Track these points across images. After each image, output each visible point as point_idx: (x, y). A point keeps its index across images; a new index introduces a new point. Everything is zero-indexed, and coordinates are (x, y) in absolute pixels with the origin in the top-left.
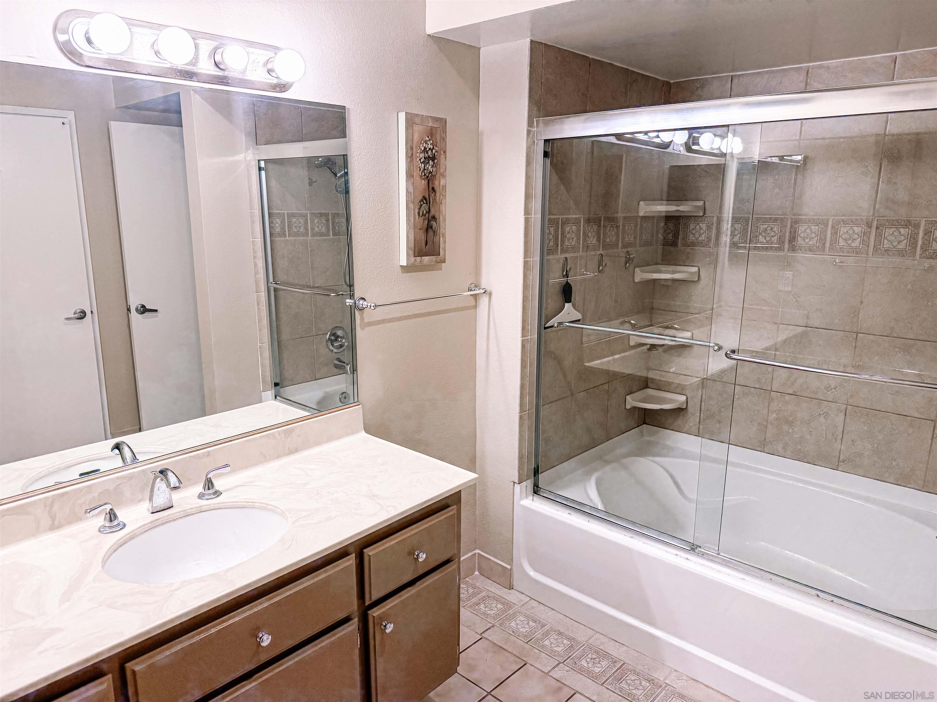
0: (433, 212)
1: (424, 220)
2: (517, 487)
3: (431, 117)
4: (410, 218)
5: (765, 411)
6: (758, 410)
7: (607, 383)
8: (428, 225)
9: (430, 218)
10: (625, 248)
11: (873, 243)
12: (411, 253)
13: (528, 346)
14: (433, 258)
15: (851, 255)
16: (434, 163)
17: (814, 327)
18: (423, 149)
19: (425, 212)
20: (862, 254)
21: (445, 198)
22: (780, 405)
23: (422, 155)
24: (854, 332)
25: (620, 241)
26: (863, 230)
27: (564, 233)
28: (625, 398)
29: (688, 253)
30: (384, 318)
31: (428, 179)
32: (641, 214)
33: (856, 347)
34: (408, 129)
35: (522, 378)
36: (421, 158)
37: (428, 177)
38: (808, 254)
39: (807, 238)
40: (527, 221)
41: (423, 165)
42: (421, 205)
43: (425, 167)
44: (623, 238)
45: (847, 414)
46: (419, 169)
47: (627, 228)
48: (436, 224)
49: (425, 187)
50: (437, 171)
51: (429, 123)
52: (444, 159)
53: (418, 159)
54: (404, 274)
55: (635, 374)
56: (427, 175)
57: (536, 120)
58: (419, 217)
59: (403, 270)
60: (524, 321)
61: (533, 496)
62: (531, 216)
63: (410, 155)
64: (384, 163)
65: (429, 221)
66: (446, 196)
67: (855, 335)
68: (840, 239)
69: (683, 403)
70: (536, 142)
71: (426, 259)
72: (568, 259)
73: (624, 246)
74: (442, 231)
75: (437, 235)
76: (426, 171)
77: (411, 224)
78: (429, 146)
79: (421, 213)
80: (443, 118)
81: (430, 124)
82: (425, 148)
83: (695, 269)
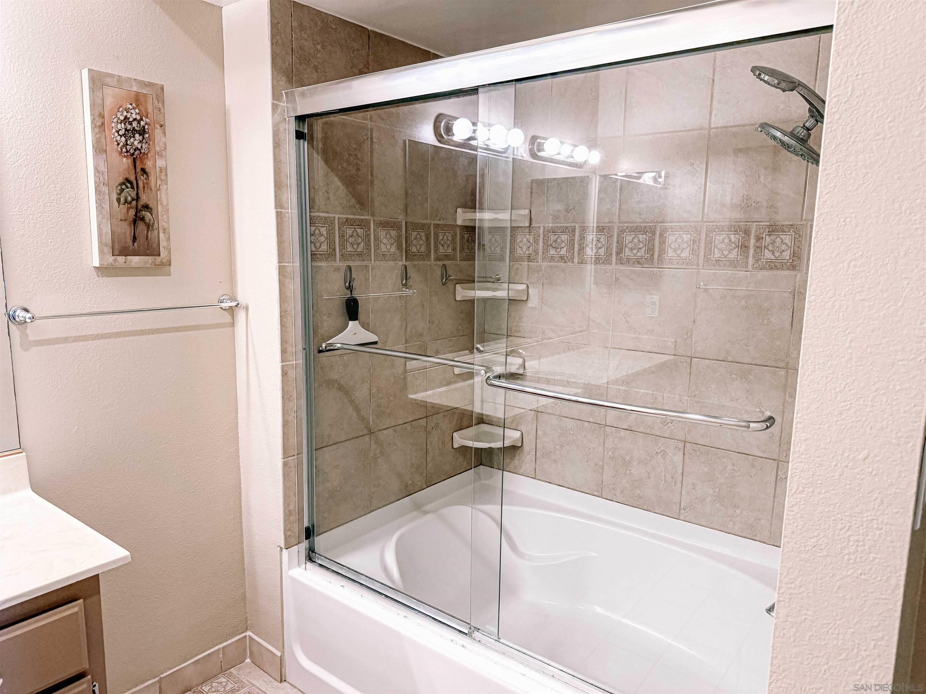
0: (144, 199)
1: (128, 209)
2: (285, 552)
3: (135, 79)
4: (103, 205)
5: (601, 449)
6: (594, 448)
7: (425, 417)
8: (136, 215)
9: (139, 207)
10: (440, 260)
11: (703, 254)
12: (107, 250)
13: (292, 374)
14: (150, 259)
15: (681, 267)
16: (143, 138)
17: (646, 350)
18: (122, 118)
19: (129, 198)
20: (692, 265)
21: (166, 184)
22: (616, 442)
23: (122, 126)
24: (688, 357)
25: (432, 251)
26: (692, 238)
27: (343, 236)
28: (450, 437)
29: (517, 269)
30: (67, 335)
31: (134, 158)
32: (459, 222)
33: (690, 374)
34: (93, 91)
35: (285, 413)
36: (120, 130)
37: (133, 154)
38: (637, 267)
39: (635, 249)
40: (279, 215)
41: (123, 139)
42: (122, 190)
43: (126, 141)
44: (436, 249)
45: (686, 453)
46: (116, 143)
47: (441, 238)
48: (152, 215)
49: (129, 167)
50: (148, 148)
51: (132, 86)
52: (162, 134)
53: (114, 130)
54: (101, 278)
55: (462, 408)
56: (132, 151)
57: (285, 93)
58: (119, 204)
59: (100, 273)
60: (284, 342)
61: (306, 564)
62: (287, 211)
63: (99, 124)
64: (58, 132)
65: (137, 211)
66: (167, 181)
67: (689, 360)
68: (669, 249)
69: (515, 441)
70: (287, 119)
71: (135, 260)
72: (352, 267)
73: (438, 259)
74: (163, 226)
75: (153, 230)
76: (128, 147)
77: (104, 212)
78: (134, 116)
79: (122, 200)
80: (157, 84)
81: (135, 89)
82: (126, 118)
83: (523, 287)
